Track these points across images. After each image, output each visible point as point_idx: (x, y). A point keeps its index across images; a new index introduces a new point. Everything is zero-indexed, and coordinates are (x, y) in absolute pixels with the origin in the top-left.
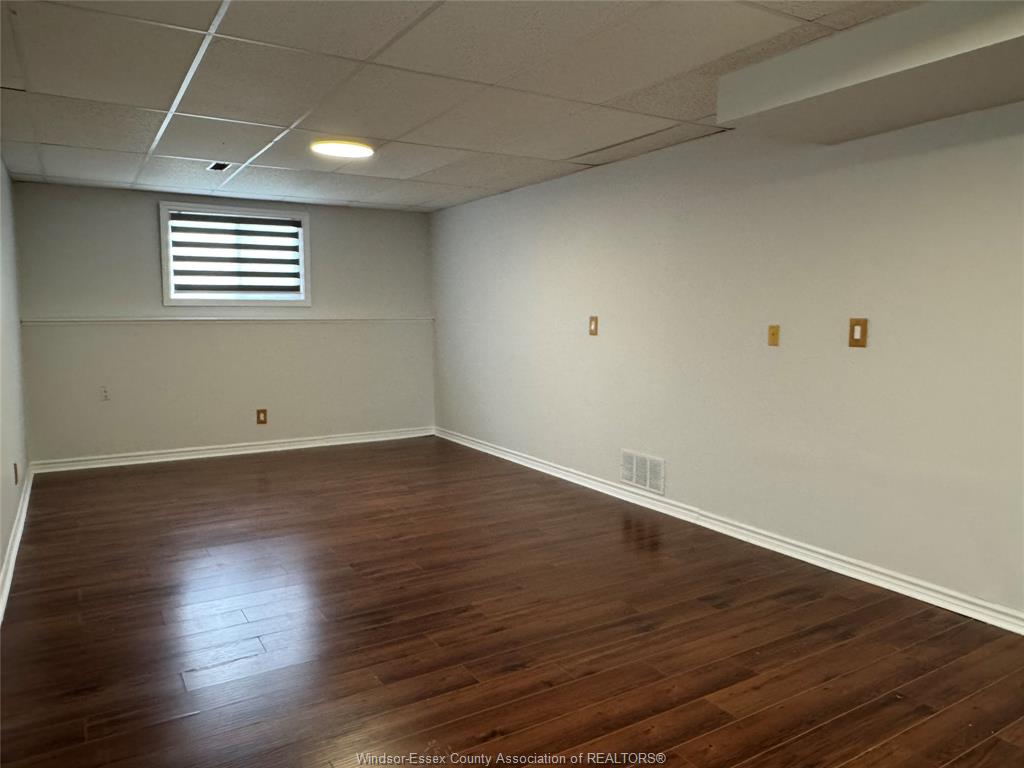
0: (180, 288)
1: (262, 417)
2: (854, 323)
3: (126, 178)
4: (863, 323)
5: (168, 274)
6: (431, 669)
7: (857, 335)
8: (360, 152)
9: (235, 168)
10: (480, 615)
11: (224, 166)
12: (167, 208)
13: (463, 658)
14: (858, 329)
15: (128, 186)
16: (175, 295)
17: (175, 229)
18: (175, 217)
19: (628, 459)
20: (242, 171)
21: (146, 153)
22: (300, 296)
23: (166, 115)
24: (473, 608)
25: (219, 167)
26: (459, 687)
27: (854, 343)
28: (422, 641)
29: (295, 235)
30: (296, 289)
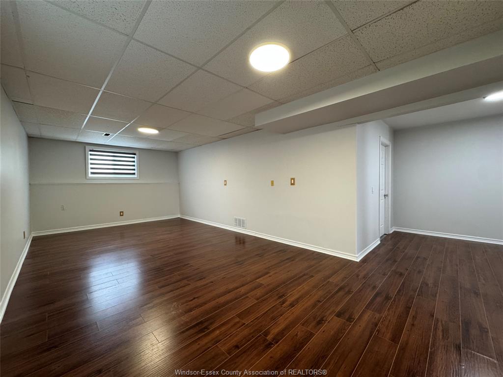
0: (92, 173)
1: (122, 214)
2: (292, 179)
3: (73, 138)
4: (294, 179)
5: (88, 169)
6: (175, 282)
7: (292, 182)
8: (154, 132)
9: (112, 135)
10: (191, 266)
11: (108, 135)
12: (88, 148)
13: (186, 278)
14: (293, 181)
15: (74, 140)
16: (90, 175)
17: (91, 155)
18: (91, 151)
19: (236, 220)
20: (115, 137)
21: (80, 129)
22: (135, 176)
23: (87, 116)
24: (189, 264)
25: (107, 135)
26: (184, 286)
27: (292, 184)
28: (173, 275)
29: (134, 158)
30: (134, 174)
